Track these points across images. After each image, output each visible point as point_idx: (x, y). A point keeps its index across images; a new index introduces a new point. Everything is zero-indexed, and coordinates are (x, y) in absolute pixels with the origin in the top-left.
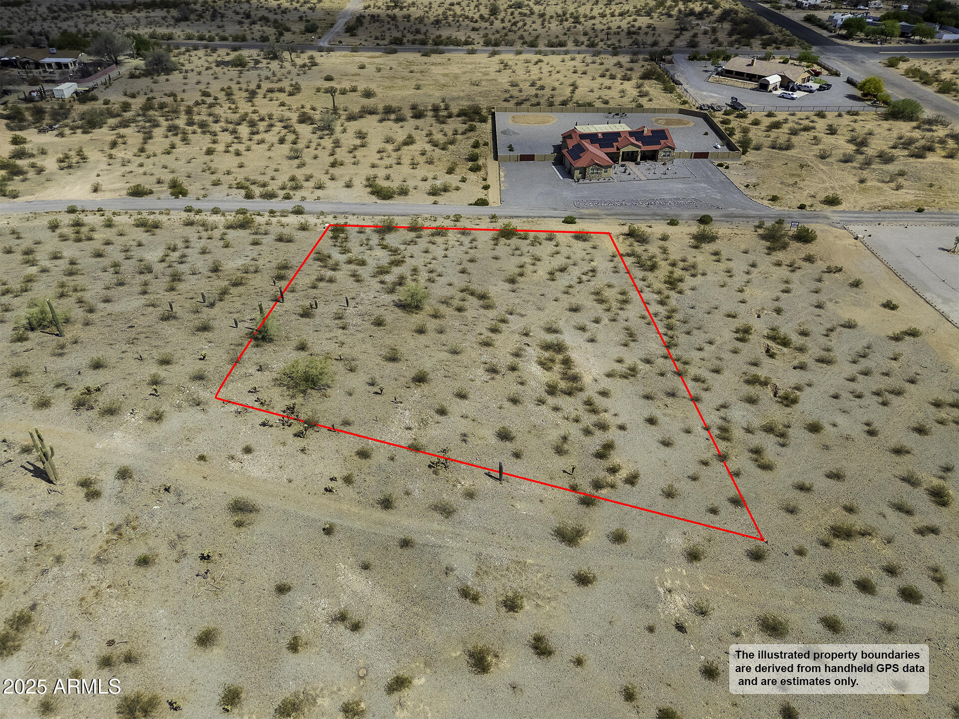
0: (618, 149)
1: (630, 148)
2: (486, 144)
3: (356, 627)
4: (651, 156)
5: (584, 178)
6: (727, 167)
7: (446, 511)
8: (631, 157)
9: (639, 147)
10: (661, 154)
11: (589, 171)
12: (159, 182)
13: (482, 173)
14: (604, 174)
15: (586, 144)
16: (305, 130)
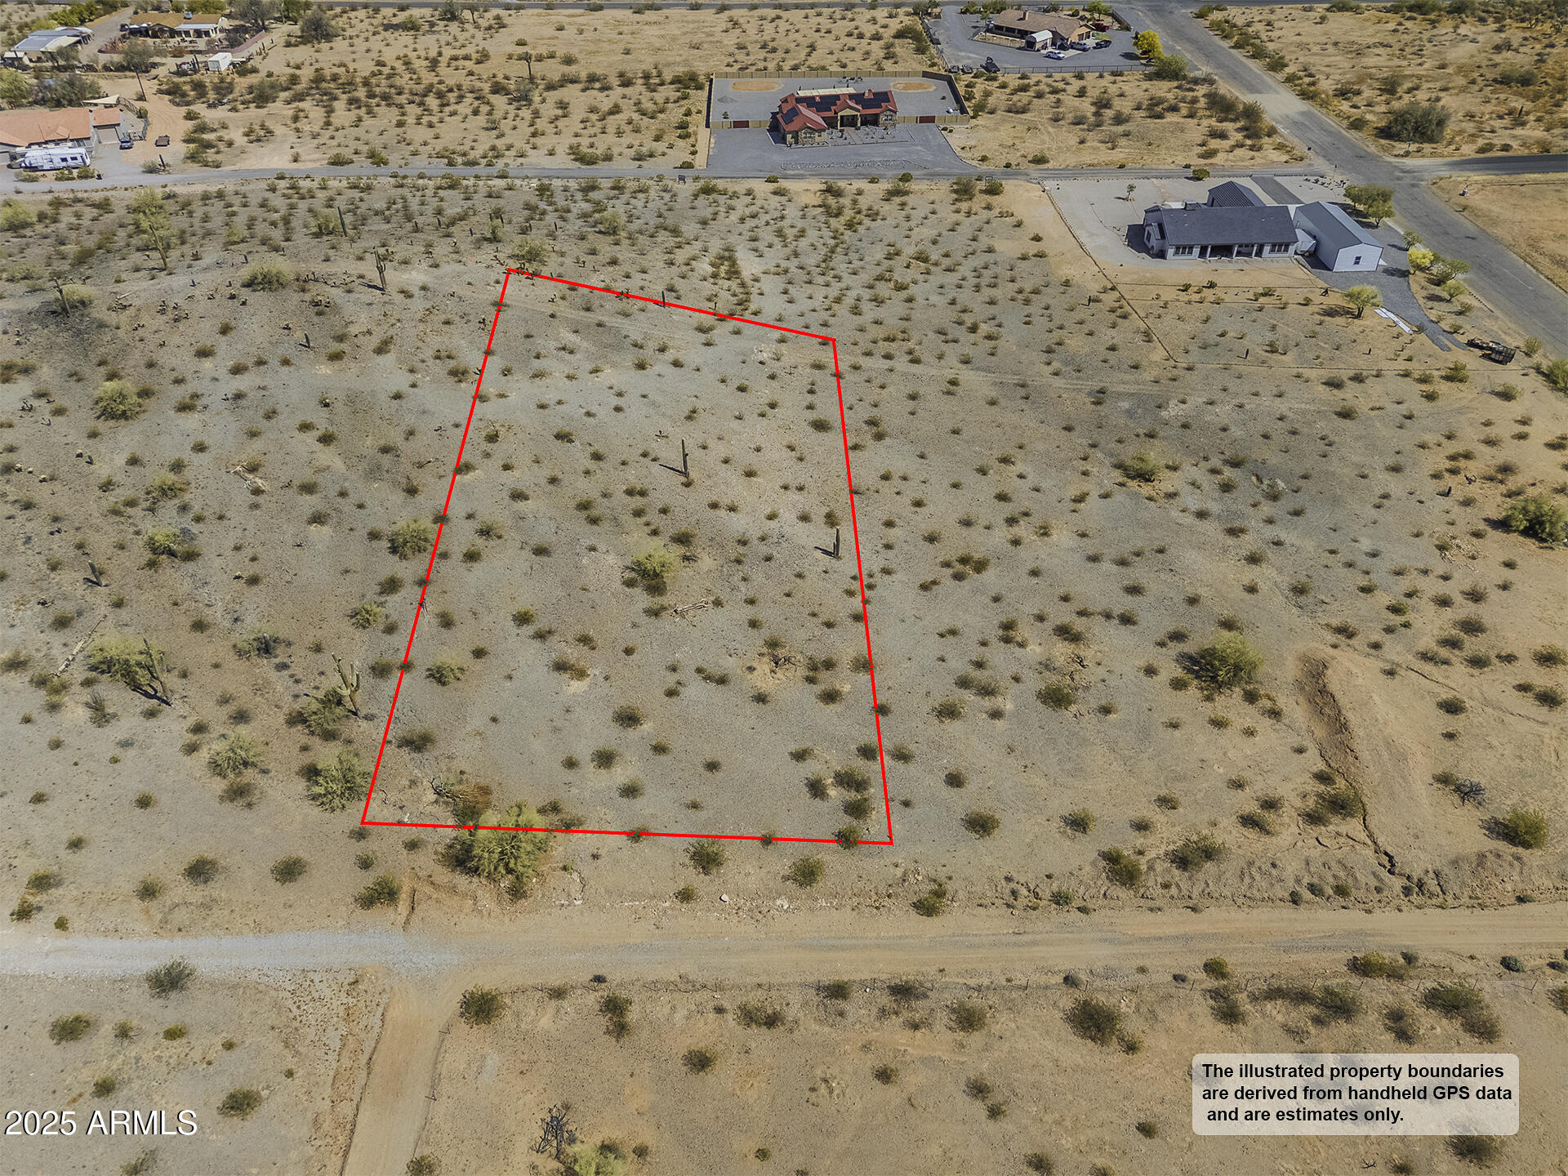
0: (836, 113)
1: (848, 112)
2: (699, 112)
3: (571, 352)
4: (872, 121)
5: (797, 143)
6: (951, 131)
7: (626, 315)
8: (850, 122)
9: (858, 111)
10: (882, 118)
11: (802, 134)
12: (356, 153)
13: (691, 140)
14: (817, 139)
15: (802, 109)
16: (499, 101)
